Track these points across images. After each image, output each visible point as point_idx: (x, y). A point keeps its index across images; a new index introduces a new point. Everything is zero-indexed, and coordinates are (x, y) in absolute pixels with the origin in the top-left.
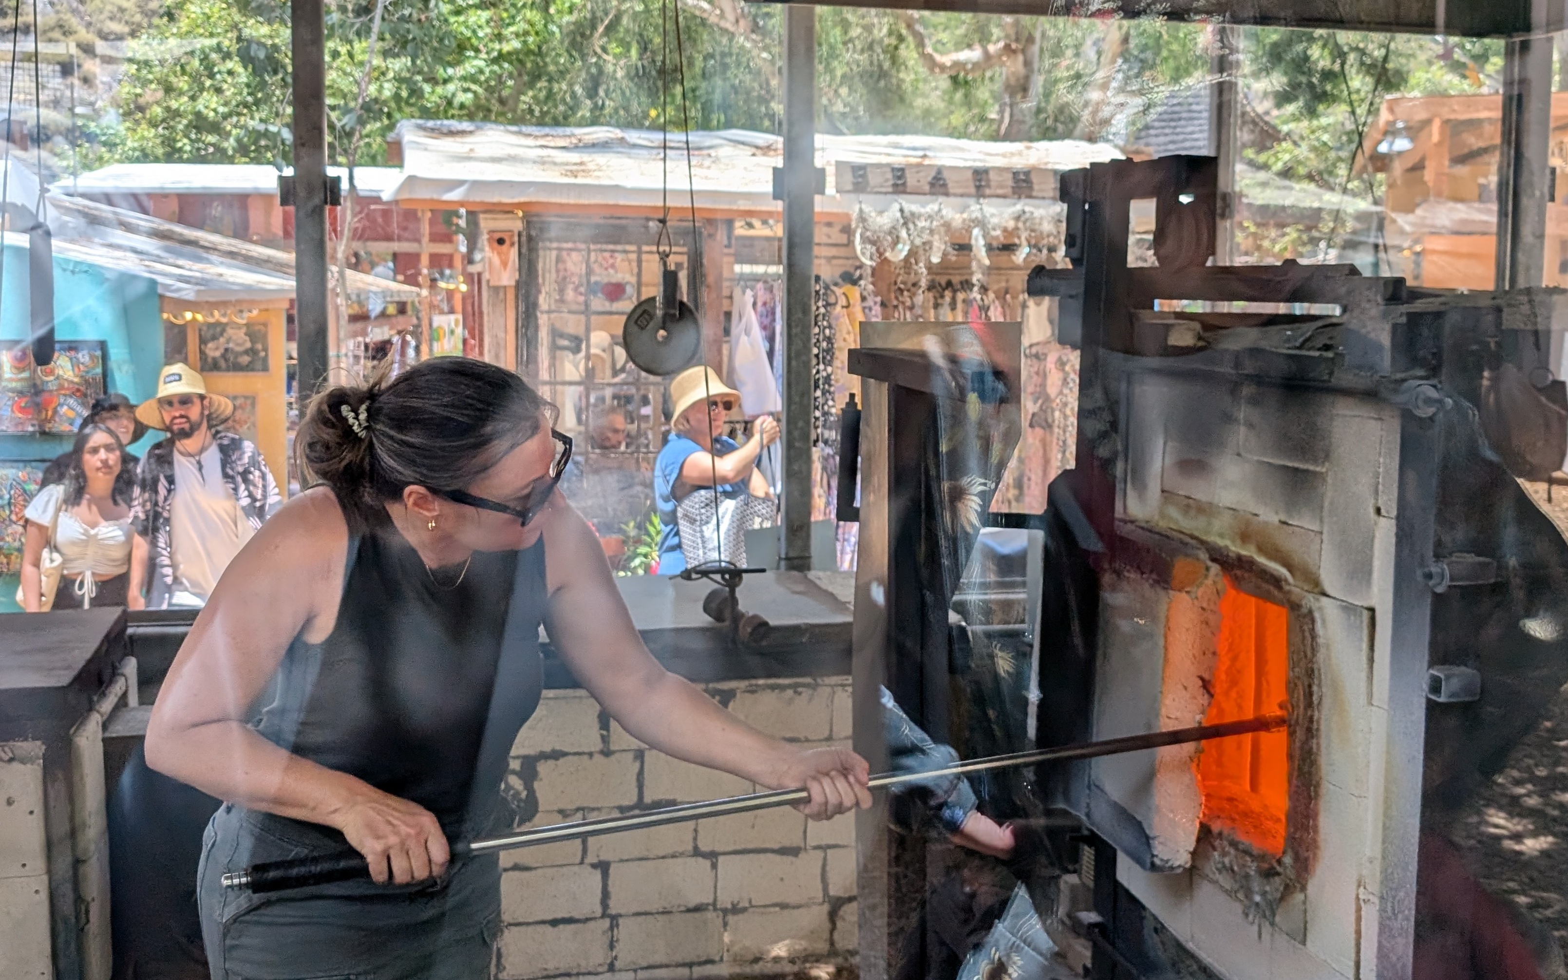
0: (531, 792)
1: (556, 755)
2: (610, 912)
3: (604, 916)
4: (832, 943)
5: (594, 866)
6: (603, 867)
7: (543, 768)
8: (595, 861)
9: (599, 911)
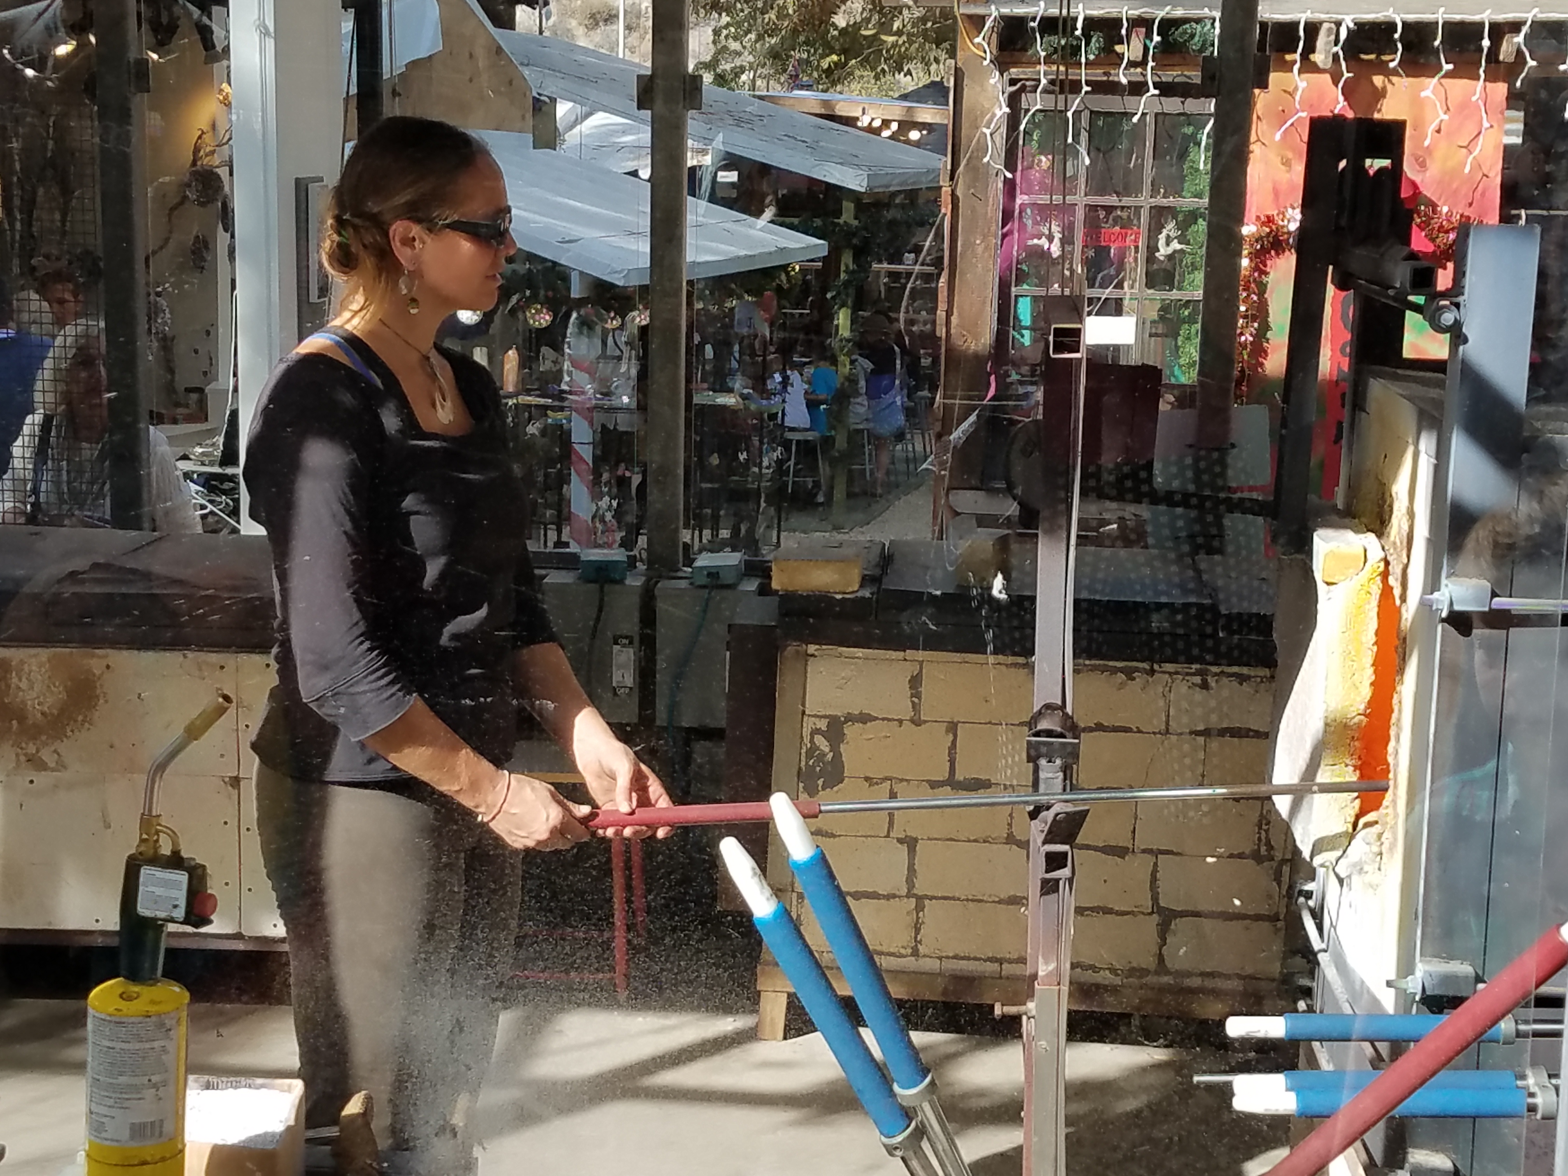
0: (838, 756)
1: (864, 719)
2: (915, 891)
3: (908, 896)
4: (1161, 958)
5: (900, 841)
6: (911, 843)
7: (850, 730)
8: (902, 835)
9: (904, 891)
